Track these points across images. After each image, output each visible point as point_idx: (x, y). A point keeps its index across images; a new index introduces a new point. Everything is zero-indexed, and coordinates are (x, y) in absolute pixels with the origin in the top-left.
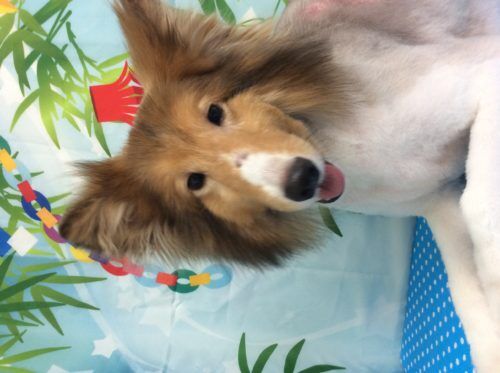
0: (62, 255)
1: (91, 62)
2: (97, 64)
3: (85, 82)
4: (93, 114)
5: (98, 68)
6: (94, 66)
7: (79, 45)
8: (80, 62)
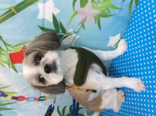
0: (1, 100)
1: (9, 45)
2: (12, 46)
3: (7, 52)
4: (11, 62)
5: (13, 47)
6: (11, 47)
7: (4, 40)
8: (4, 45)
